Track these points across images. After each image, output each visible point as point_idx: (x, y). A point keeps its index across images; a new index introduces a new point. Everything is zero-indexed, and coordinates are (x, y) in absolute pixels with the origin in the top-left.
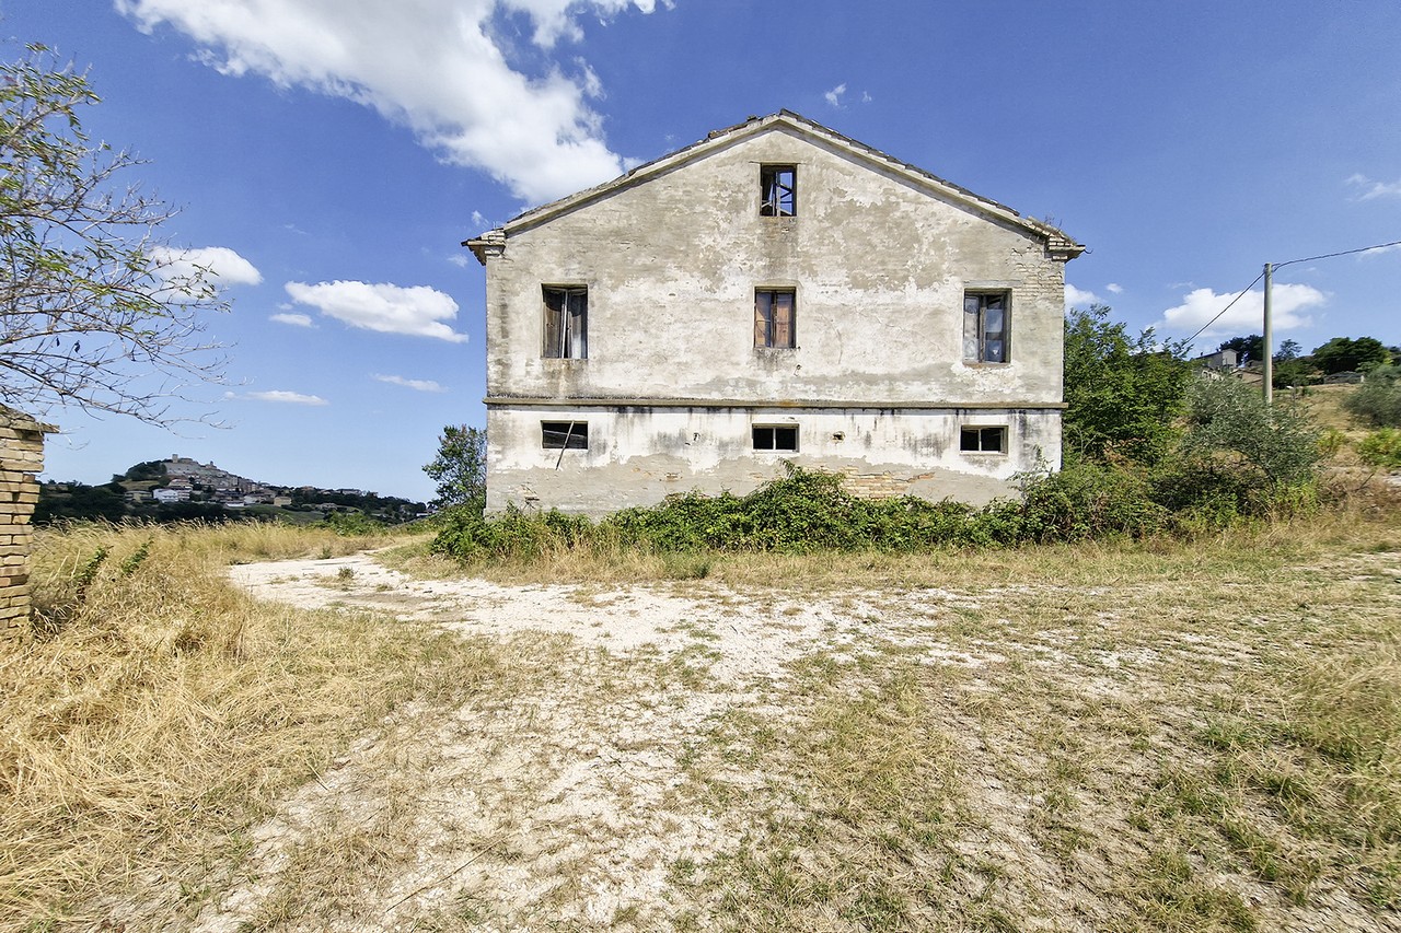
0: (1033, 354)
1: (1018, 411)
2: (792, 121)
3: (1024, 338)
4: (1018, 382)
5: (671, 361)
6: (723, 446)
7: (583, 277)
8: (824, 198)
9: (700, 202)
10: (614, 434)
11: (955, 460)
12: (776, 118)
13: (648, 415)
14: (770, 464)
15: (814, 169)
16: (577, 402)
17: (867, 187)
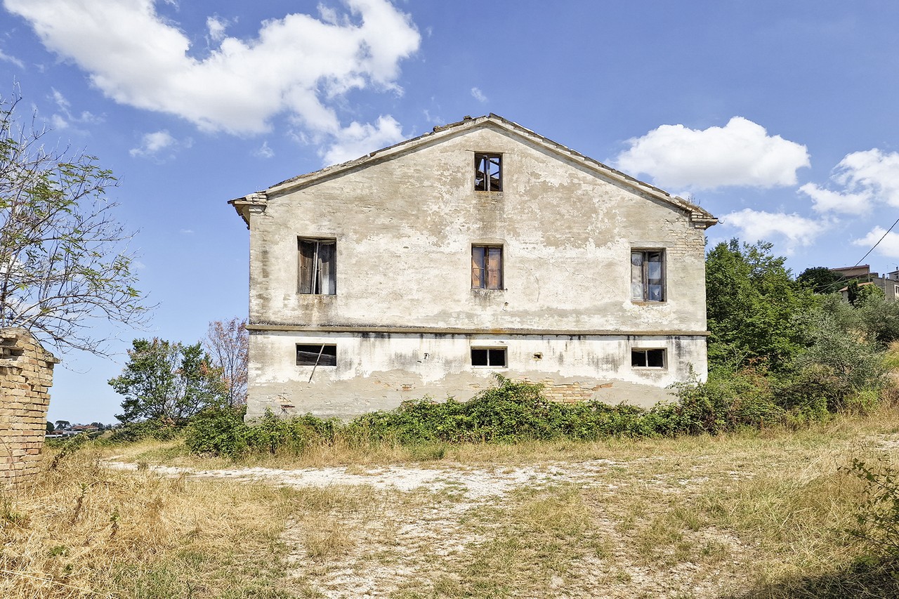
0: (684, 295)
1: (674, 337)
2: (499, 122)
3: (676, 284)
4: (673, 316)
5: (405, 298)
6: (448, 363)
7: (332, 231)
8: (524, 178)
9: (428, 178)
10: (359, 354)
11: (628, 373)
12: (486, 119)
13: (387, 339)
14: (485, 377)
15: (516, 157)
16: (327, 329)
17: (556, 173)
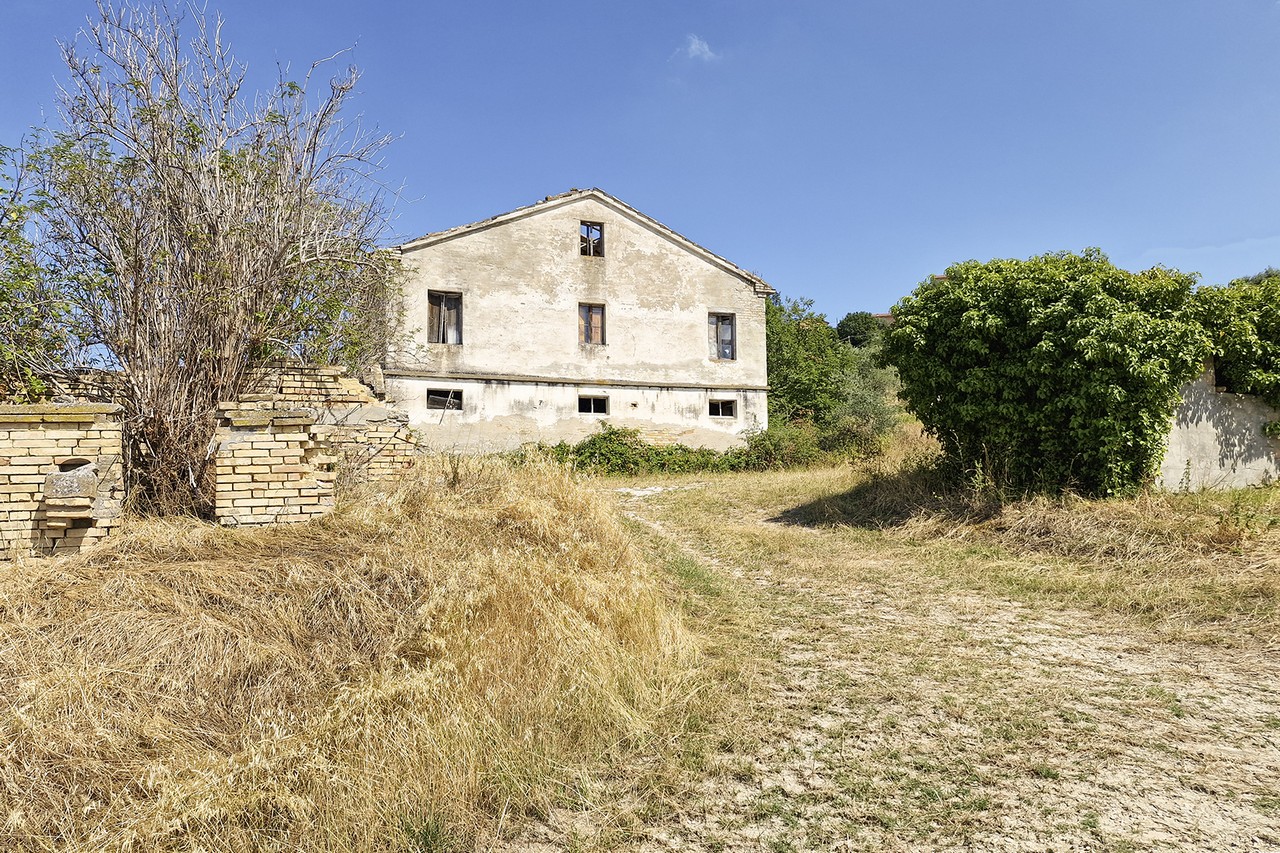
0: (750, 355)
1: (742, 391)
2: (601, 195)
3: (744, 344)
4: (741, 372)
5: (522, 350)
6: (559, 409)
7: (460, 287)
8: (622, 247)
9: (542, 243)
10: (483, 399)
11: (706, 421)
12: (590, 193)
13: (507, 386)
14: (591, 423)
15: (615, 228)
16: (455, 376)
17: (648, 242)
